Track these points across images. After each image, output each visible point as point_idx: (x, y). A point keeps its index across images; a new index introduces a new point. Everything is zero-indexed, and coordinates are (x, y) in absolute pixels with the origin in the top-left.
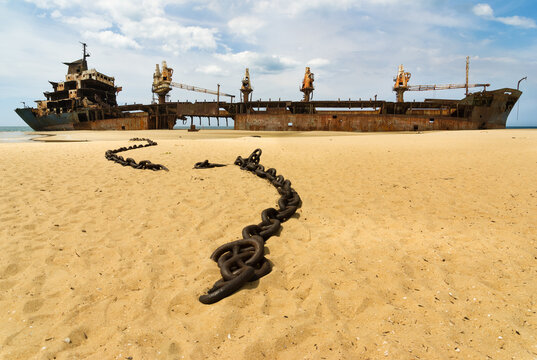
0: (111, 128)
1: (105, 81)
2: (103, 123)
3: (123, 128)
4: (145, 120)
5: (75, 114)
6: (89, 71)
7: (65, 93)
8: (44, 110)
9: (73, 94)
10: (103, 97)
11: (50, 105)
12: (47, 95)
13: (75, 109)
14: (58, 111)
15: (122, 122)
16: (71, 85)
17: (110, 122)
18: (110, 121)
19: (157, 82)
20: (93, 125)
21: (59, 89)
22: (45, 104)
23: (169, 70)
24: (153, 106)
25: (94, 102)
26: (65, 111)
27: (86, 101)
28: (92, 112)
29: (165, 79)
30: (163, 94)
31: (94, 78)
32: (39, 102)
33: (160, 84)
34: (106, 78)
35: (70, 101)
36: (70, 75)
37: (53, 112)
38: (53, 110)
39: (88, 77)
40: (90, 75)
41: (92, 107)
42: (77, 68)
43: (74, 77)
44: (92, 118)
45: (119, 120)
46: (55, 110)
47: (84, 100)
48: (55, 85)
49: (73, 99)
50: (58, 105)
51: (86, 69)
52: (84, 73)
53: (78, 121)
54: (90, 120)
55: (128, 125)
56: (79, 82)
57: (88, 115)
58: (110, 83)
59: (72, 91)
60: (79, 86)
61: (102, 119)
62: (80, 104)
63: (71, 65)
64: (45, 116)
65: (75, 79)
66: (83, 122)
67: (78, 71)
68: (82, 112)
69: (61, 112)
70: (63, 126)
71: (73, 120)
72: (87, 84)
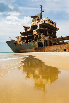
0: (56, 51)
1: (52, 24)
2: (52, 48)
3: (65, 50)
5: (36, 43)
6: (44, 19)
7: (31, 32)
8: (20, 41)
9: (35, 32)
10: (50, 33)
11: (23, 39)
12: (22, 33)
13: (36, 40)
14: (27, 42)
15: (64, 47)
16: (34, 27)
17: (56, 47)
20: (46, 49)
21: (28, 30)
22: (20, 38)
25: (47, 36)
26: (30, 41)
27: (42, 35)
28: (46, 41)
31: (47, 22)
32: (18, 37)
34: (52, 23)
35: (33, 36)
36: (33, 22)
37: (24, 42)
38: (24, 41)
39: (43, 22)
40: (45, 21)
41: (46, 38)
42: (37, 18)
43: (36, 23)
44: (46, 45)
45: (62, 46)
46: (25, 41)
47: (41, 35)
48: (26, 28)
49: (35, 35)
50: (27, 39)
51: (42, 19)
52: (41, 20)
53: (38, 47)
54: (45, 46)
55: (68, 48)
56: (38, 25)
57: (43, 43)
58: (54, 25)
59: (35, 30)
60: (39, 28)
61: (51, 45)
62: (38, 37)
63: (34, 17)
64: (20, 44)
65: (36, 24)
66: (40, 47)
67: (38, 20)
68: (40, 42)
69: (28, 42)
70: (29, 50)
71: (35, 46)
72: (42, 26)
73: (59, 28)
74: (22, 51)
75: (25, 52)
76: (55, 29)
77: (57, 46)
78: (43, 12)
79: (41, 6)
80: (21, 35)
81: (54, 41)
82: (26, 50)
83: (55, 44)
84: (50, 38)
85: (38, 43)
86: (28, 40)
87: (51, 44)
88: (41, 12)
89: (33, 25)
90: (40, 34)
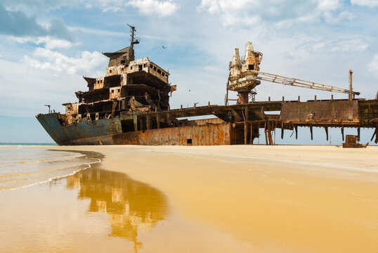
0: (168, 142)
2: (157, 134)
3: (189, 142)
4: (226, 129)
5: (118, 122)
6: (139, 61)
7: (105, 93)
8: (74, 116)
9: (115, 93)
10: (153, 97)
11: (82, 110)
12: (79, 95)
13: (117, 114)
14: (93, 117)
15: (188, 133)
16: (113, 80)
17: (169, 133)
18: (168, 131)
19: (236, 73)
20: (143, 136)
21: (97, 87)
22: (76, 107)
23: (257, 55)
24: (236, 108)
25: (144, 103)
26: (102, 116)
27: (133, 102)
28: (142, 118)
29: (251, 67)
30: (245, 92)
31: (146, 69)
32: (69, 106)
33: (242, 75)
34: (159, 71)
35: (110, 103)
36: (112, 68)
37: (86, 119)
38: (86, 116)
39: (137, 69)
40: (140, 67)
41: (143, 110)
42: (121, 59)
43: (118, 70)
44: (141, 127)
45: (182, 130)
46: (89, 115)
47: (131, 101)
48: (91, 82)
49: (115, 100)
50: (93, 109)
51: (133, 60)
52: (132, 64)
53: (121, 131)
54: (139, 129)
55: (197, 137)
56: (124, 76)
57: (135, 122)
58: (163, 79)
59: (115, 89)
60: (124, 82)
61: (156, 128)
62: (123, 107)
63: (113, 56)
64: (75, 124)
65: (119, 73)
66: (128, 133)
67: (123, 62)
68: (128, 118)
69: (97, 119)
70: (98, 139)
71: (114, 130)
72: (134, 79)
73: (175, 86)
74: (79, 141)
75: (88, 144)
76: (167, 89)
77: (170, 129)
78: (137, 42)
79: (133, 28)
80: (78, 100)
81: (164, 116)
82: (90, 139)
83: (164, 126)
84: (152, 109)
85: (123, 122)
86: (97, 114)
87: (154, 126)
88: (133, 43)
89: (111, 75)
90: (127, 100)
